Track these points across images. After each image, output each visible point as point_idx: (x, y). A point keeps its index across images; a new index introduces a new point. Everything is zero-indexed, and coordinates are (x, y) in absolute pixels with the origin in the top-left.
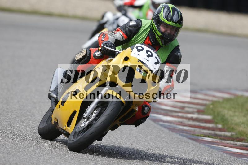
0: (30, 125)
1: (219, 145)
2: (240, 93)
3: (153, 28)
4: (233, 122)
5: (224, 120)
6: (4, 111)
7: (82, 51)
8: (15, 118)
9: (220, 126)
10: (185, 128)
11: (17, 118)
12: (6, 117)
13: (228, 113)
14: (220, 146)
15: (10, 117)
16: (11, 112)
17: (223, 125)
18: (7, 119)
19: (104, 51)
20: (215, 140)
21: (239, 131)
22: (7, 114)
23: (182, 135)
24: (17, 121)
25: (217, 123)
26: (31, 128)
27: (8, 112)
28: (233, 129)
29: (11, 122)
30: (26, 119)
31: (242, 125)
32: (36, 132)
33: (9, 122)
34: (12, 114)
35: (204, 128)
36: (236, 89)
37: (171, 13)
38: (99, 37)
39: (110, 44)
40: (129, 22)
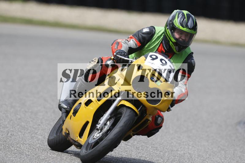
7: (94, 60)
37: (186, 19)
38: (112, 45)
39: (123, 53)
40: (142, 29)
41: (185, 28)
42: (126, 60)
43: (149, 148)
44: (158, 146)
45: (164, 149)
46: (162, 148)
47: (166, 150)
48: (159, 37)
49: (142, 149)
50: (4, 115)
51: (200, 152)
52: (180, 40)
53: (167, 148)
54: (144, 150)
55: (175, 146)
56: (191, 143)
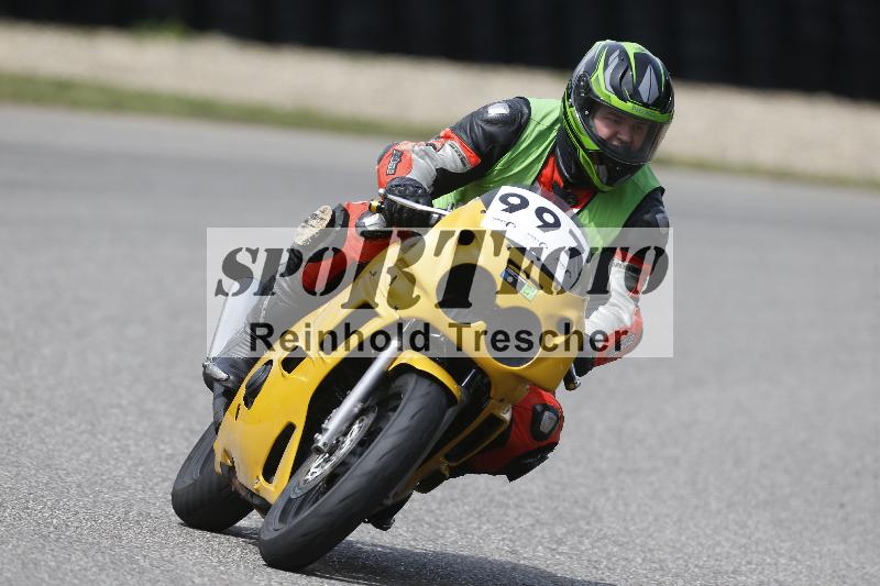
0: (582, 552)
3: (569, 125)
6: (491, 501)
7: (318, 212)
8: (529, 528)
11: (537, 526)
12: (499, 525)
15: (515, 524)
16: (517, 506)
18: (504, 533)
19: (392, 214)
22: (502, 511)
24: (537, 539)
26: (586, 563)
27: (507, 506)
29: (517, 543)
30: (568, 532)
32: (603, 576)
33: (510, 540)
34: (520, 515)
37: (633, 72)
38: (379, 162)
39: (411, 189)
40: (486, 107)
41: (629, 104)
42: (421, 212)
43: (633, 563)
44: (666, 556)
45: (686, 566)
46: (681, 562)
47: (696, 570)
48: (542, 135)
49: (610, 565)
50: (115, 444)
51: (818, 577)
52: (615, 143)
53: (701, 563)
54: (615, 569)
55: (727, 558)
56: (787, 545)
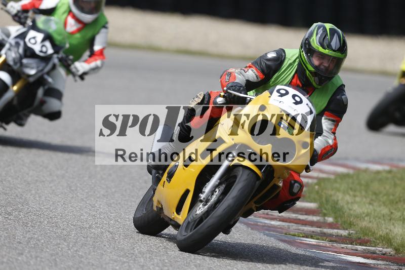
1: (328, 251)
2: (363, 166)
4: (352, 212)
5: (337, 210)
9: (330, 220)
10: (273, 223)
13: (343, 199)
14: (330, 253)
17: (335, 218)
19: (229, 98)
20: (322, 243)
21: (361, 228)
23: (268, 235)
25: (325, 215)
28: (351, 225)
31: (366, 218)
35: (305, 223)
36: (357, 159)
39: (238, 88)
40: (267, 54)
41: (327, 50)
42: (243, 97)
52: (322, 67)
